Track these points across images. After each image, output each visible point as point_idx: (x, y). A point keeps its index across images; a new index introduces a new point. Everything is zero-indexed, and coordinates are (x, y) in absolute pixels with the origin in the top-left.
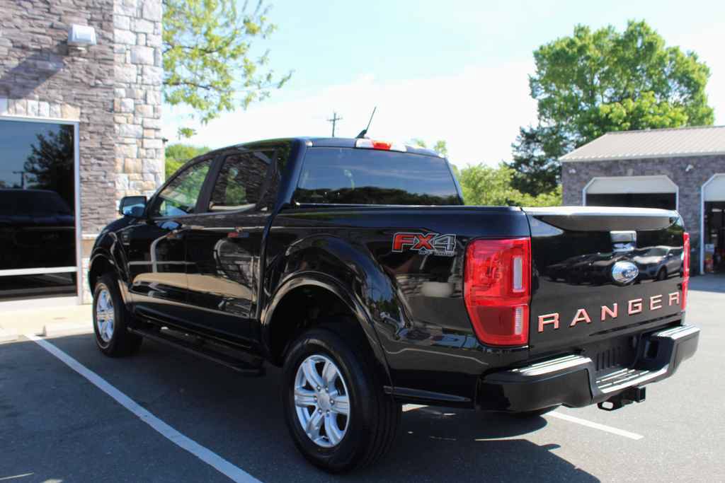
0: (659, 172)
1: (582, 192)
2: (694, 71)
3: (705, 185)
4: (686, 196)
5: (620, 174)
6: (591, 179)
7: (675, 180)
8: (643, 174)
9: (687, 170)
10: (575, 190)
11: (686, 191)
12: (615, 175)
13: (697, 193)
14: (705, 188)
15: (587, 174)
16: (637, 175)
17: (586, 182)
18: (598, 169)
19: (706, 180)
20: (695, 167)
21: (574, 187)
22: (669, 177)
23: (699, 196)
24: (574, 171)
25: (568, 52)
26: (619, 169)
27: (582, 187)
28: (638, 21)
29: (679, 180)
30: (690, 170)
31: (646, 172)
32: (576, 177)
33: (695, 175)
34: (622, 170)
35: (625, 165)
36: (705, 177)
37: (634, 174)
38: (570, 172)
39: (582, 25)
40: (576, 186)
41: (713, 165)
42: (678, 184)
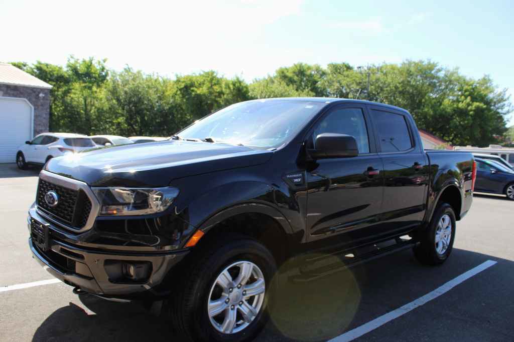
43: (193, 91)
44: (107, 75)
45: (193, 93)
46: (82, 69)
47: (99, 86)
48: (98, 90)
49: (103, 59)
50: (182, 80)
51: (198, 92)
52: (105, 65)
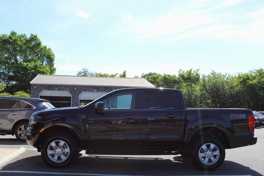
0: (66, 90)
1: (38, 95)
2: (51, 55)
3: (80, 95)
4: (74, 98)
5: (53, 90)
6: (42, 91)
7: (71, 93)
8: (60, 90)
9: (75, 90)
10: (36, 94)
11: (74, 96)
12: (51, 90)
13: (77, 97)
14: (80, 96)
15: (41, 89)
16: (59, 90)
17: (40, 92)
18: (45, 87)
19: (81, 93)
20: (77, 89)
21: (35, 93)
22: (69, 92)
23: (78, 98)
24: (36, 88)
25: (10, 41)
26: (52, 88)
27: (39, 94)
28: (35, 35)
29: (72, 93)
30: (76, 90)
31: (61, 89)
32: (36, 90)
33: (77, 91)
34: (53, 88)
35: (54, 87)
36: (80, 92)
37: (57, 90)
38: (34, 88)
39: (14, 32)
40: (37, 93)
41: (82, 89)
42: (72, 94)
43: (248, 82)
44: (199, 77)
45: (248, 84)
46: (186, 76)
47: (195, 84)
48: (195, 86)
49: (197, 69)
50: (242, 76)
51: (251, 83)
52: (198, 72)
